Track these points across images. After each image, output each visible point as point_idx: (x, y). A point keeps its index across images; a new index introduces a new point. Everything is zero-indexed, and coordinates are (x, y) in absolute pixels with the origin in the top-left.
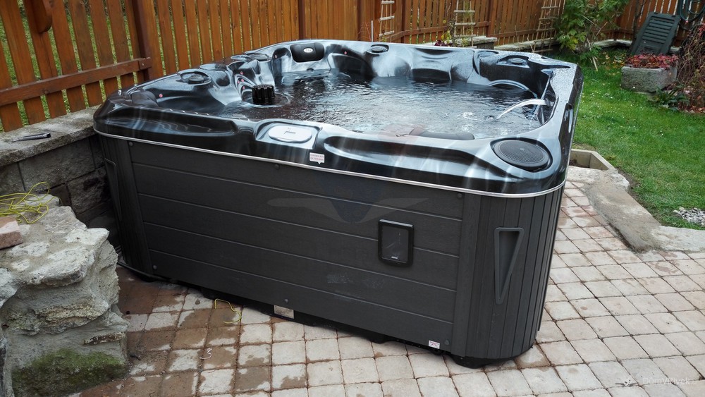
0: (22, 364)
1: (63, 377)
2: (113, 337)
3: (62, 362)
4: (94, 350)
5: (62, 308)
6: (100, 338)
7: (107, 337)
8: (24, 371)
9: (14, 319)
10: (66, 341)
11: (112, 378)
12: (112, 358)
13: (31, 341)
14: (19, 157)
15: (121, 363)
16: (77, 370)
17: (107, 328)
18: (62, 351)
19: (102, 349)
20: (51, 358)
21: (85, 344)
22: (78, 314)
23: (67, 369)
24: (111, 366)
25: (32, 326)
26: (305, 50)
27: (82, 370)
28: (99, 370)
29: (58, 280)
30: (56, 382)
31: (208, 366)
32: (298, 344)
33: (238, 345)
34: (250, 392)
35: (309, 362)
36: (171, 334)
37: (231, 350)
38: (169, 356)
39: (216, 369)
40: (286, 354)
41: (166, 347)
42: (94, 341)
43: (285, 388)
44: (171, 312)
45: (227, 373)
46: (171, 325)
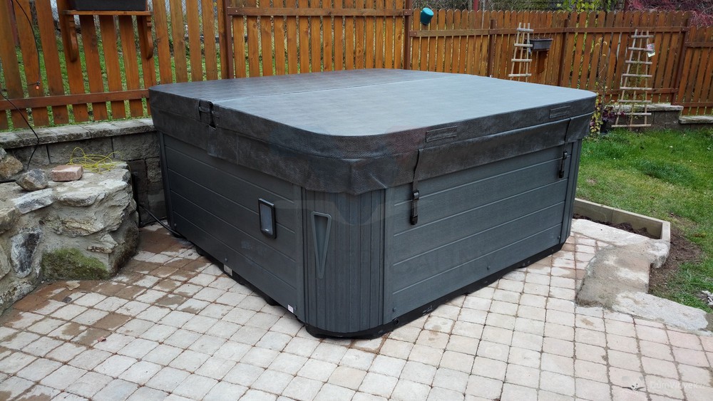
0: (49, 250)
2: (103, 250)
3: (72, 257)
4: (93, 256)
5: (76, 220)
6: (96, 248)
7: (100, 248)
8: (50, 255)
9: (49, 221)
10: (76, 243)
11: (101, 278)
12: (103, 265)
13: (58, 238)
15: (107, 270)
16: (80, 265)
17: (100, 242)
18: (73, 249)
19: (97, 256)
20: (66, 252)
21: (88, 250)
22: (83, 227)
23: (75, 262)
24: (101, 270)
25: (58, 227)
27: (83, 267)
29: (74, 202)
30: (67, 269)
31: (157, 287)
32: (221, 292)
33: (185, 282)
34: (162, 307)
35: (215, 302)
36: (156, 266)
37: (178, 284)
38: (142, 277)
39: (159, 291)
40: (207, 294)
41: (146, 272)
42: (93, 249)
43: (184, 311)
44: (169, 256)
45: (161, 295)
46: (162, 262)
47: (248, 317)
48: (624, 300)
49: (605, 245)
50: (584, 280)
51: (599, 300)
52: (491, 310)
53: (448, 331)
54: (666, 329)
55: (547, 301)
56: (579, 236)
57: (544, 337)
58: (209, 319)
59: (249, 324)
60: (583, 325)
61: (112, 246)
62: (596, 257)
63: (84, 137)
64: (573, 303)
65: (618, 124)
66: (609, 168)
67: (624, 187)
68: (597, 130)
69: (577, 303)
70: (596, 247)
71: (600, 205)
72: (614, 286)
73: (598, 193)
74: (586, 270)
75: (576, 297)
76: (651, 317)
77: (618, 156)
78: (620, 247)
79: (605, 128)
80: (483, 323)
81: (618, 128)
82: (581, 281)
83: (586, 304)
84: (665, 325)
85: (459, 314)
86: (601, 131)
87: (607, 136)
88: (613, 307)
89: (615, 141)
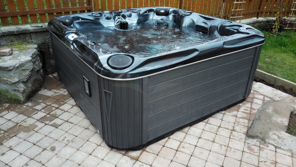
1: (6, 98)
2: (19, 91)
3: (5, 93)
4: (15, 93)
5: (5, 76)
6: (16, 90)
7: (18, 90)
10: (7, 87)
12: (20, 98)
14: (29, 31)
15: (22, 100)
17: (17, 87)
19: (17, 93)
20: (2, 91)
21: (12, 90)
22: (8, 80)
23: (7, 96)
24: (19, 100)
26: (161, 11)
27: (10, 98)
28: (15, 99)
29: (3, 68)
30: (4, 98)
31: (43, 111)
32: (72, 115)
33: (57, 108)
34: (42, 122)
35: (67, 121)
36: (47, 98)
37: (54, 109)
38: (38, 104)
39: (44, 112)
40: (65, 116)
41: (41, 101)
42: (14, 90)
43: (51, 125)
44: (55, 92)
45: (44, 114)
46: (50, 96)
47: (80, 132)
48: (273, 136)
49: (268, 99)
50: (253, 121)
51: (259, 135)
52: (201, 137)
53: (176, 149)
54: (292, 157)
55: (231, 133)
56: (255, 93)
57: (225, 156)
58: (62, 131)
59: (79, 136)
60: (248, 151)
61: (23, 89)
62: (262, 107)
63: (15, 33)
64: (245, 135)
65: (288, 27)
66: (279, 52)
67: (284, 64)
68: (276, 31)
69: (247, 136)
70: (264, 100)
71: (270, 74)
72: (269, 126)
73: (271, 67)
74: (256, 114)
75: (247, 132)
76: (285, 148)
77: (285, 46)
78: (276, 101)
79: (280, 30)
80: (195, 145)
81: (287, 29)
82: (251, 122)
83: (252, 137)
84: (292, 154)
85: (184, 138)
86: (278, 31)
87: (281, 34)
88: (266, 140)
89: (285, 37)
